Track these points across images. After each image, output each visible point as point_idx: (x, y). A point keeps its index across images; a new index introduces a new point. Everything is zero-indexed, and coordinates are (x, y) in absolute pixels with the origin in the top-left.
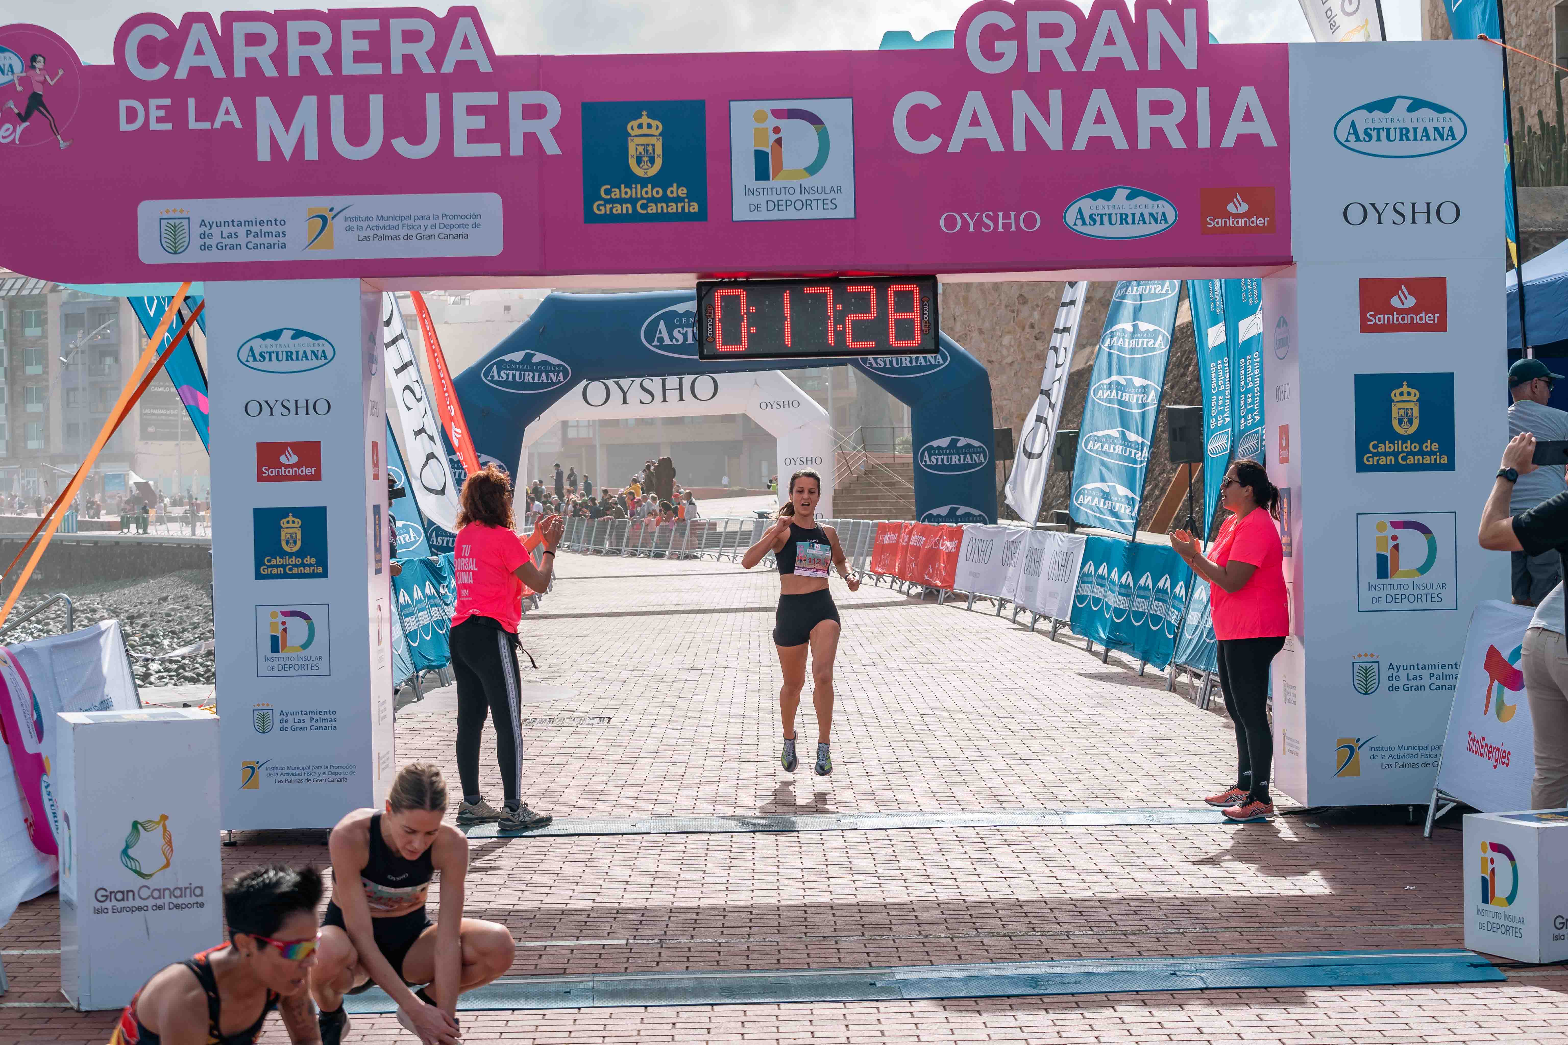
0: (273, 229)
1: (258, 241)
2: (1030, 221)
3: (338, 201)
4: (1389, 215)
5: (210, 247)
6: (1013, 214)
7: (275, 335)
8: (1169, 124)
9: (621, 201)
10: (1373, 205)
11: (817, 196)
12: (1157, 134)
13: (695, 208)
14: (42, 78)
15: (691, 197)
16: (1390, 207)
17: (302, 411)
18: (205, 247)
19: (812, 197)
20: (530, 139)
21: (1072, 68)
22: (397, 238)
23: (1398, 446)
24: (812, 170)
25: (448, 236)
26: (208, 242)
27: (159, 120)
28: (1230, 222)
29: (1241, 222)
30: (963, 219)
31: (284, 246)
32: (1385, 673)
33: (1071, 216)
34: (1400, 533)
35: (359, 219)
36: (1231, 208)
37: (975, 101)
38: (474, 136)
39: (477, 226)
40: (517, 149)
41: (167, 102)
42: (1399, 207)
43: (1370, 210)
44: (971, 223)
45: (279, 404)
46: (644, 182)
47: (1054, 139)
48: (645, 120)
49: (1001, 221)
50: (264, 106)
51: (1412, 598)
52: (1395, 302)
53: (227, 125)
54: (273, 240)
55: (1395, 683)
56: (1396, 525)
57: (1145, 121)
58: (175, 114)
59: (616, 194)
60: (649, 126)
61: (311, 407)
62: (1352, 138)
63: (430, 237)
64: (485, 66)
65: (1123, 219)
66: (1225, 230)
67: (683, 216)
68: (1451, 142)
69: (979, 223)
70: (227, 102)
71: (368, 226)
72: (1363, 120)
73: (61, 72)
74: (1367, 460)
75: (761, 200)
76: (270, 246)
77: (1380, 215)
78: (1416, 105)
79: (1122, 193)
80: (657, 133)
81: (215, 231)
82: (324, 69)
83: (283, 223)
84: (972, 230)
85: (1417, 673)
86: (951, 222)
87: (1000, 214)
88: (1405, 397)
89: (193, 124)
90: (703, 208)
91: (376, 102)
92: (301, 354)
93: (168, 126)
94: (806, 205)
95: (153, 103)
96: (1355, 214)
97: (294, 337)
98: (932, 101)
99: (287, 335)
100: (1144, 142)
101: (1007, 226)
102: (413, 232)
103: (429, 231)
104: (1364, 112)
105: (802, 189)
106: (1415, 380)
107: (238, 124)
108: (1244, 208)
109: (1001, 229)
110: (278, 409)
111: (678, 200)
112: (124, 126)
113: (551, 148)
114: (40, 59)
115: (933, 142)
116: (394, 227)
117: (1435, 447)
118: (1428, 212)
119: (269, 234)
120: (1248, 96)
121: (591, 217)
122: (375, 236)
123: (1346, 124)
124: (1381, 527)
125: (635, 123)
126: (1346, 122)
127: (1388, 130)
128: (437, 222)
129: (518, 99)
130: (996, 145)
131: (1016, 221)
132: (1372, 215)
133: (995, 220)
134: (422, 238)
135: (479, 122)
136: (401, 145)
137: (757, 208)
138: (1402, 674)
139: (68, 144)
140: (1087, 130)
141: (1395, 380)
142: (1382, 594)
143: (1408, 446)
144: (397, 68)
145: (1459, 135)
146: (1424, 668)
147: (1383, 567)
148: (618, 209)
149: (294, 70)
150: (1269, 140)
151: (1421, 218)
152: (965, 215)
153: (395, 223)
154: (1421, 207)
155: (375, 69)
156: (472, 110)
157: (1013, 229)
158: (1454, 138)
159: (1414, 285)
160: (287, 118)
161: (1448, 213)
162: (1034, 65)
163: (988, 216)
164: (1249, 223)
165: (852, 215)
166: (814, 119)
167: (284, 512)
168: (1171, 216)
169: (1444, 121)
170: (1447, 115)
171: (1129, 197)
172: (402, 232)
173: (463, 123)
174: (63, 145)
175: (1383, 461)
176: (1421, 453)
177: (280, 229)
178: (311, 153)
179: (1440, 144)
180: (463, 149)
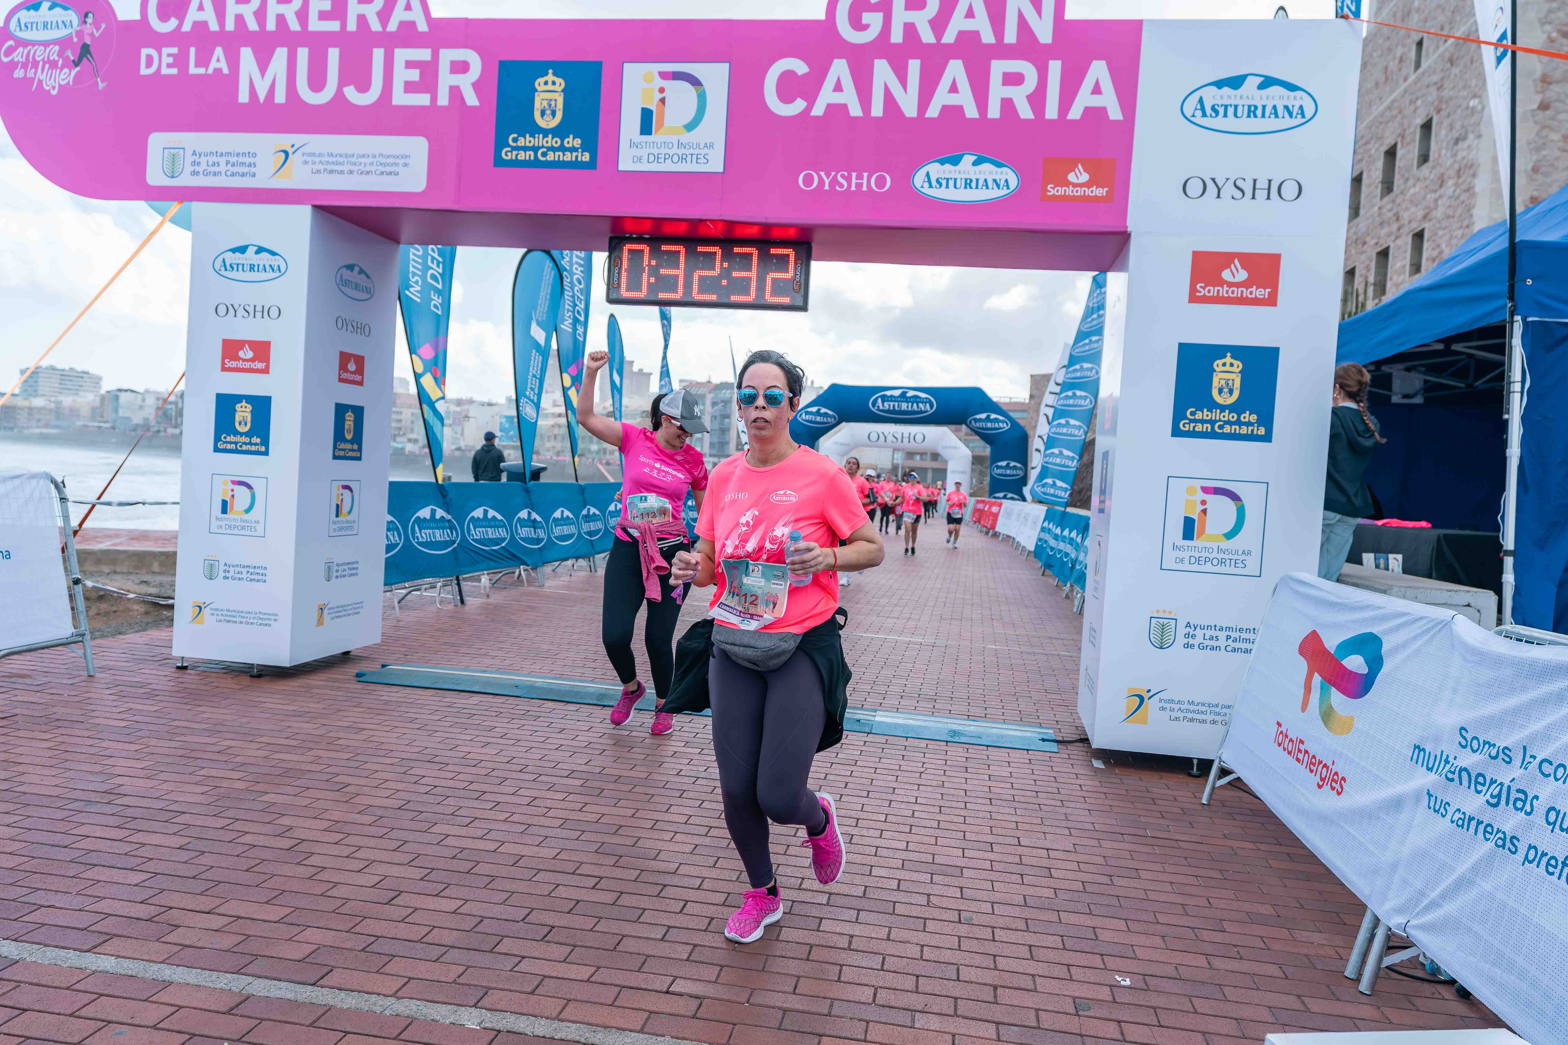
0: (247, 160)
1: (235, 169)
2: (881, 182)
3: (298, 139)
4: (1228, 190)
5: (198, 173)
6: (865, 175)
7: (242, 249)
8: (1019, 95)
9: (525, 149)
10: (1213, 180)
11: (692, 151)
12: (1007, 104)
13: (586, 157)
14: (90, 31)
15: (584, 148)
16: (1230, 183)
17: (259, 315)
18: (195, 173)
19: (687, 152)
20: (455, 92)
21: (933, 40)
22: (342, 172)
23: (1216, 415)
24: (690, 127)
25: (382, 173)
26: (197, 168)
27: (169, 66)
28: (1070, 191)
29: (1080, 192)
30: (820, 177)
31: (254, 175)
32: (1182, 630)
33: (919, 180)
34: (1210, 498)
35: (313, 154)
36: (1072, 177)
37: (840, 68)
38: (410, 87)
39: (406, 165)
40: (443, 100)
41: (175, 50)
42: (1240, 183)
43: (1210, 185)
44: (827, 182)
45: (242, 307)
46: (545, 132)
47: (909, 106)
48: (550, 77)
49: (854, 181)
50: (247, 55)
51: (1215, 562)
52: (1226, 275)
53: (218, 71)
54: (245, 170)
55: (1191, 641)
56: (1205, 490)
57: (997, 91)
58: (180, 61)
59: (521, 142)
60: (554, 83)
61: (266, 312)
62: (1199, 113)
63: (368, 173)
64: (422, 27)
65: (968, 184)
66: (1065, 198)
67: (576, 165)
68: (1300, 120)
69: (834, 182)
70: (219, 52)
71: (320, 162)
72: (1212, 96)
73: (103, 26)
74: (1184, 426)
75: (643, 152)
76: (243, 175)
77: (1219, 190)
78: (1268, 82)
79: (968, 159)
80: (560, 89)
81: (203, 160)
82: (294, 25)
83: (255, 155)
84: (827, 187)
85: (1214, 633)
86: (808, 180)
87: (854, 175)
88: (1228, 368)
89: (193, 70)
90: (593, 157)
91: (334, 54)
92: (261, 267)
93: (174, 71)
94: (682, 158)
95: (166, 51)
96: (1195, 187)
97: (257, 252)
98: (800, 67)
99: (251, 250)
100: (994, 111)
101: (859, 185)
102: (355, 168)
103: (368, 168)
104: (1214, 88)
105: (680, 144)
106: (1238, 352)
107: (226, 71)
108: (1084, 177)
109: (853, 188)
110: (241, 312)
111: (573, 149)
112: (144, 71)
113: (471, 99)
114: (90, 15)
115: (799, 105)
116: (340, 163)
117: (1254, 418)
118: (1269, 189)
119: (243, 164)
120: (1099, 70)
121: (499, 162)
122: (325, 170)
123: (1193, 100)
124: (1190, 491)
125: (541, 80)
126: (1194, 98)
127: (1236, 107)
128: (375, 160)
129: (448, 56)
130: (856, 111)
131: (868, 182)
132: (1212, 189)
133: (848, 179)
134: (362, 173)
135: (414, 75)
136: (351, 93)
137: (640, 159)
138: (1199, 633)
139: (104, 85)
140: (941, 98)
141: (1219, 351)
142: (1186, 555)
143: (1226, 416)
144: (352, 26)
145: (1309, 113)
146: (1221, 629)
147: (1189, 529)
148: (522, 156)
149: (271, 26)
150: (1115, 113)
151: (1261, 194)
152: (822, 174)
153: (341, 160)
154: (1262, 184)
155: (333, 26)
156: (409, 65)
157: (865, 188)
158: (1303, 116)
159: (1248, 260)
160: (263, 66)
161: (1290, 190)
162: (897, 36)
163: (843, 176)
164: (1088, 192)
165: (721, 170)
166: (694, 81)
167: (238, 398)
168: (1014, 182)
169: (1294, 100)
170: (1299, 93)
171: (975, 164)
172: (346, 168)
173: (402, 75)
174: (101, 86)
175: (1199, 428)
176: (1239, 423)
177: (252, 160)
178: (280, 97)
179: (1288, 122)
180: (400, 98)
